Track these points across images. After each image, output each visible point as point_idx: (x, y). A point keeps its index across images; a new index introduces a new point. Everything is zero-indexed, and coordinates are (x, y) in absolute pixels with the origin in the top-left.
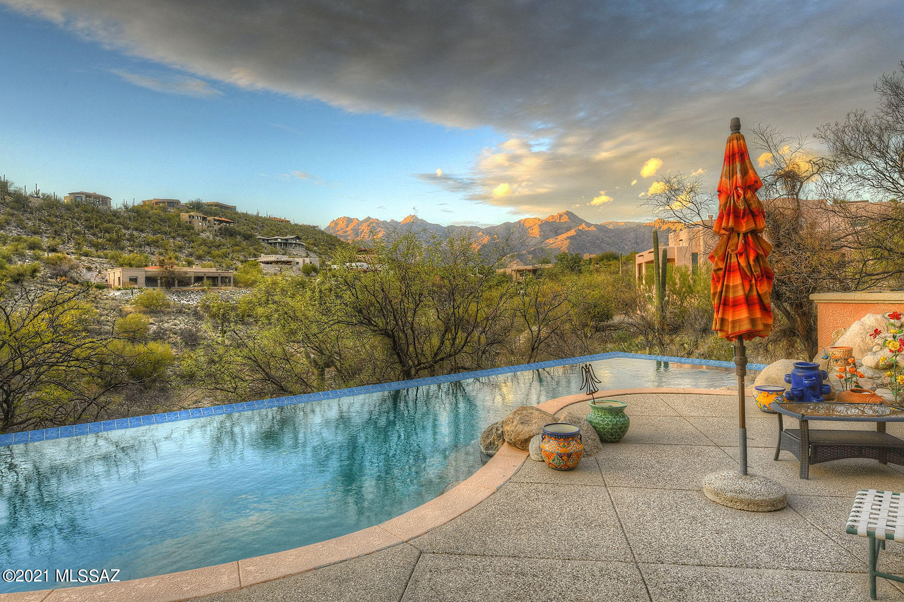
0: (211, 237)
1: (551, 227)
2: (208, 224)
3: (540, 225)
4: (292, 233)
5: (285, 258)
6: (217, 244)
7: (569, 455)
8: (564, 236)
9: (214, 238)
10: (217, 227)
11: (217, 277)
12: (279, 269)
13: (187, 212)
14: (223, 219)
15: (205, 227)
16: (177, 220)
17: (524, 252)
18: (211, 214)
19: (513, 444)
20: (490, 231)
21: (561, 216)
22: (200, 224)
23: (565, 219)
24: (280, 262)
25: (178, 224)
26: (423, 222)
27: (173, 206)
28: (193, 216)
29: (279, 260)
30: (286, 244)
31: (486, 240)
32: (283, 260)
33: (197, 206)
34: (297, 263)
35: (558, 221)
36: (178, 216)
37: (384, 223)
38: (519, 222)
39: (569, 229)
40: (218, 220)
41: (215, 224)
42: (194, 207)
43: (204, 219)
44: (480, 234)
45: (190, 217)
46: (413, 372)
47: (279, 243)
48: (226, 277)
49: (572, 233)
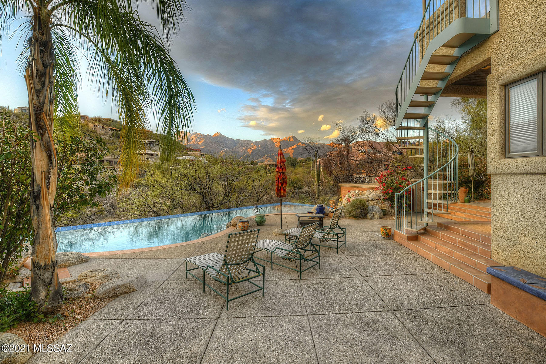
0: (107, 138)
1: (286, 143)
2: (105, 131)
3: (280, 142)
4: (155, 138)
5: (150, 152)
6: (111, 142)
7: (245, 226)
8: (292, 148)
9: (109, 139)
10: (110, 133)
11: (112, 161)
12: (147, 158)
13: (93, 123)
14: (114, 128)
15: (103, 132)
16: (87, 127)
17: (273, 154)
18: (107, 125)
19: (233, 226)
20: (257, 143)
21: (290, 138)
22: (101, 130)
23: (292, 140)
24: (147, 154)
25: (87, 130)
26: (224, 136)
27: (84, 119)
28: (96, 126)
29: (147, 153)
30: (150, 144)
31: (255, 147)
32: (149, 153)
33: (98, 120)
34: (157, 155)
35: (288, 140)
36: (87, 125)
37: (204, 135)
38: (271, 139)
39: (293, 145)
40: (111, 129)
41: (109, 131)
42: (97, 120)
43: (103, 127)
44: (252, 144)
45: (94, 126)
46: (211, 208)
47: (147, 143)
48: (117, 161)
49: (295, 146)
